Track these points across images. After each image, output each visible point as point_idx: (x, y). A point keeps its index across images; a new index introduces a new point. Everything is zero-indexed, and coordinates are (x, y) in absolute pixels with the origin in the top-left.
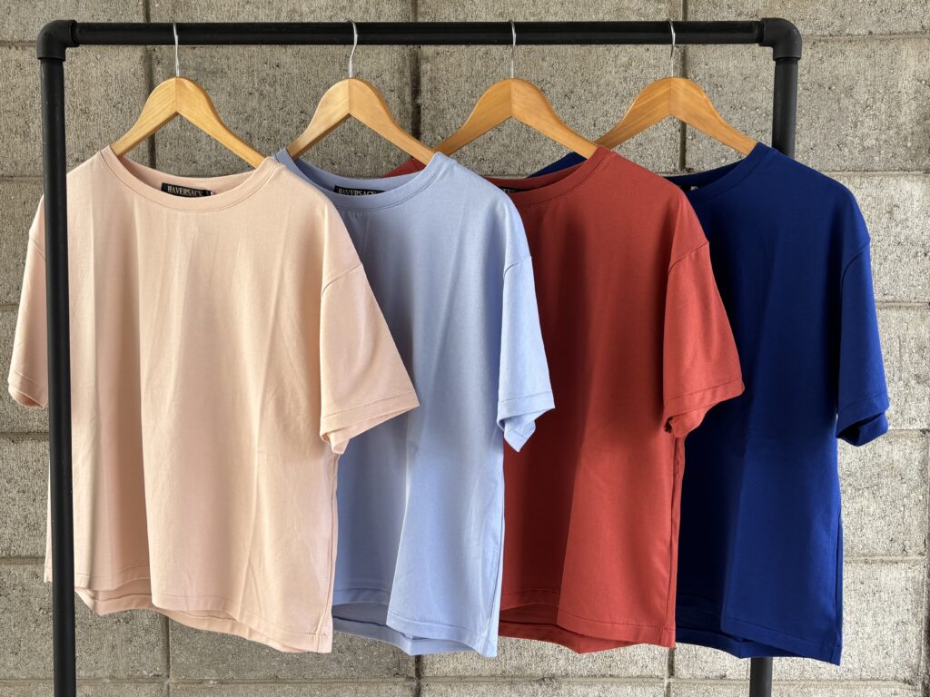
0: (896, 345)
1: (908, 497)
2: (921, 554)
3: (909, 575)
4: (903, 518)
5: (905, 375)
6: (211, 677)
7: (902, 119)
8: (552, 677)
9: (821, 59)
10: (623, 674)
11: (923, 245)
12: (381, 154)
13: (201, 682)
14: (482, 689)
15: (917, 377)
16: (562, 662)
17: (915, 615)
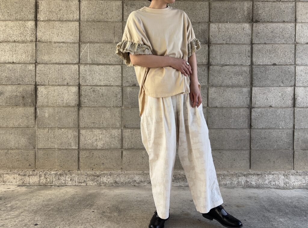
1: (247, 76)
3: (248, 89)
4: (246, 80)
5: (246, 56)
6: (130, 106)
7: (245, 14)
9: (232, 4)
11: (249, 34)
17: (249, 96)
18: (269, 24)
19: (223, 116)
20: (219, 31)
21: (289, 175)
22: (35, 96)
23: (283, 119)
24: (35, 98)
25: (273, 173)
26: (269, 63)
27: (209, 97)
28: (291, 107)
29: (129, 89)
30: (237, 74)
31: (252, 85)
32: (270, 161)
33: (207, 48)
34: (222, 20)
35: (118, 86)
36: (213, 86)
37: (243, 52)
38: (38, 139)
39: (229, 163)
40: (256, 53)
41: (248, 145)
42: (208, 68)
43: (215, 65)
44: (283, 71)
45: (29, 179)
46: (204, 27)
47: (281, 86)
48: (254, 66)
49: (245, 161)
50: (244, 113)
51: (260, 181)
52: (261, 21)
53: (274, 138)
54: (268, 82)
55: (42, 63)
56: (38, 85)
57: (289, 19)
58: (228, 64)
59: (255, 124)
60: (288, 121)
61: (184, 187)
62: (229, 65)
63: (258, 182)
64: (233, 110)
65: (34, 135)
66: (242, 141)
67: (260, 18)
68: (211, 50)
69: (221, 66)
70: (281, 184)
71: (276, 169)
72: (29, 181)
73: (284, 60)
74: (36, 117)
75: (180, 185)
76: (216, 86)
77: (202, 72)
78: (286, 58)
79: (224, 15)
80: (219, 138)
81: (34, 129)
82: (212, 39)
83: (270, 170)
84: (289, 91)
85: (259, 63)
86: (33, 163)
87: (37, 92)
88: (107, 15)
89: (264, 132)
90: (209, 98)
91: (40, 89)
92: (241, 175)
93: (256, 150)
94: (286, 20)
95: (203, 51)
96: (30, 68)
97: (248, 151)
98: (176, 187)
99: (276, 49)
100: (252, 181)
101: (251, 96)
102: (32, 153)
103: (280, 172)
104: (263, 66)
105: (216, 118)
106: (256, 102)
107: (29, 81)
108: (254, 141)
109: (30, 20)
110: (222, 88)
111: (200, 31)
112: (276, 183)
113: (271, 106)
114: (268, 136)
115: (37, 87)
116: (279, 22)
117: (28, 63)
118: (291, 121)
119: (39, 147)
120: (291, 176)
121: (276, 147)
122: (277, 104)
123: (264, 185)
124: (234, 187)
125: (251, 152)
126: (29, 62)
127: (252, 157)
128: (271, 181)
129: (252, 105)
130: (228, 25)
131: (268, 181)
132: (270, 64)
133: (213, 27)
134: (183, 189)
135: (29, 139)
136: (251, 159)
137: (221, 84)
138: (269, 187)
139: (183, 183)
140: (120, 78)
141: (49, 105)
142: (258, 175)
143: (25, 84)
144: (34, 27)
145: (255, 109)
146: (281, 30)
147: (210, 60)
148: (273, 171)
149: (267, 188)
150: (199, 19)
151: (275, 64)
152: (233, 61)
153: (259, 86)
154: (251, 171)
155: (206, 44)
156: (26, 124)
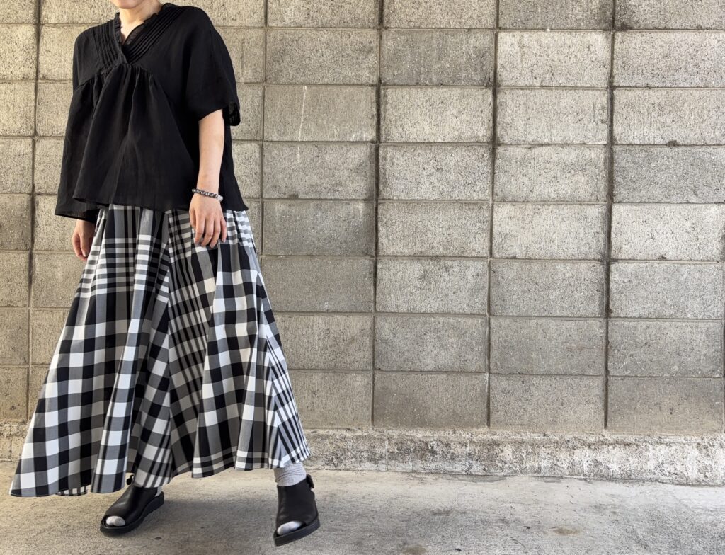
0: (592, 106)
1: (599, 174)
2: (605, 201)
3: (600, 210)
4: (596, 184)
5: (596, 120)
6: (282, 253)
7: (593, 8)
8: (437, 256)
10: (469, 255)
11: (603, 62)
12: (366, 18)
13: (277, 256)
14: (405, 262)
15: (602, 120)
16: (441, 250)
17: (602, 229)
18: (659, 34)
19: (533, 281)
20: (524, 54)
21: (713, 446)
22: (29, 223)
23: (697, 293)
24: (30, 228)
25: (667, 440)
26: (659, 141)
27: (494, 230)
28: (719, 259)
29: (279, 207)
30: (569, 168)
31: (611, 197)
32: (660, 408)
33: (490, 99)
34: (531, 23)
35: (250, 198)
36: (504, 201)
37: (587, 109)
38: (37, 337)
39: (549, 412)
40: (621, 111)
41: (601, 361)
42: (493, 153)
43: (511, 145)
44: (697, 162)
45: (11, 446)
46: (483, 41)
47: (690, 201)
48: (616, 149)
49: (592, 406)
50: (590, 275)
51: (633, 463)
52: (636, 27)
53: (671, 343)
54: (656, 192)
55: (52, 137)
56: (39, 194)
57: (712, 21)
58: (546, 141)
59: (621, 304)
60: (709, 297)
61: (424, 476)
62: (549, 145)
63: (628, 464)
64: (560, 267)
65: (27, 328)
66: (585, 351)
67: (635, 19)
68: (501, 103)
69: (529, 146)
70: (691, 471)
71: (678, 430)
72: (11, 451)
73: (698, 131)
74: (30, 280)
75: (414, 469)
76: (514, 202)
77: (477, 164)
78: (703, 125)
79: (537, 9)
80: (519, 342)
81: (27, 312)
82: (504, 75)
83: (661, 431)
84: (714, 215)
85: (630, 140)
86: (23, 403)
87: (37, 212)
88: (225, 9)
89: (645, 327)
90: (494, 234)
91: (43, 205)
92: (579, 445)
93: (623, 377)
94: (704, 23)
95: (480, 107)
96: (18, 150)
97: (601, 378)
98: (401, 476)
99: (676, 102)
100: (609, 462)
101: (610, 228)
102: (19, 374)
103: (688, 438)
104: (641, 147)
105: (514, 287)
106: (624, 246)
107: (16, 184)
108: (616, 351)
109: (23, 23)
110: (529, 206)
111: (471, 52)
112: (678, 467)
113: (663, 258)
114: (653, 338)
115: (36, 200)
116: (687, 29)
117: (14, 134)
118: (719, 298)
119: (38, 361)
120: (719, 451)
121: (676, 368)
122: (679, 252)
123: (644, 475)
124: (562, 477)
125: (609, 382)
126: (16, 134)
127: (610, 395)
128: (663, 464)
129: (613, 253)
130: (547, 38)
131: (655, 462)
132: (661, 143)
133: (507, 41)
134: (421, 479)
135: (13, 337)
136: (609, 400)
137: (527, 196)
138: (657, 480)
139: (420, 465)
140: (256, 176)
141: (67, 249)
142: (628, 445)
143: (5, 191)
144: (32, 41)
145: (621, 265)
146: (691, 51)
147: (499, 129)
148: (667, 436)
149: (652, 481)
150: (469, 22)
151: (676, 141)
152: (561, 132)
153: (632, 202)
154: (608, 435)
155: (486, 87)
156: (5, 298)
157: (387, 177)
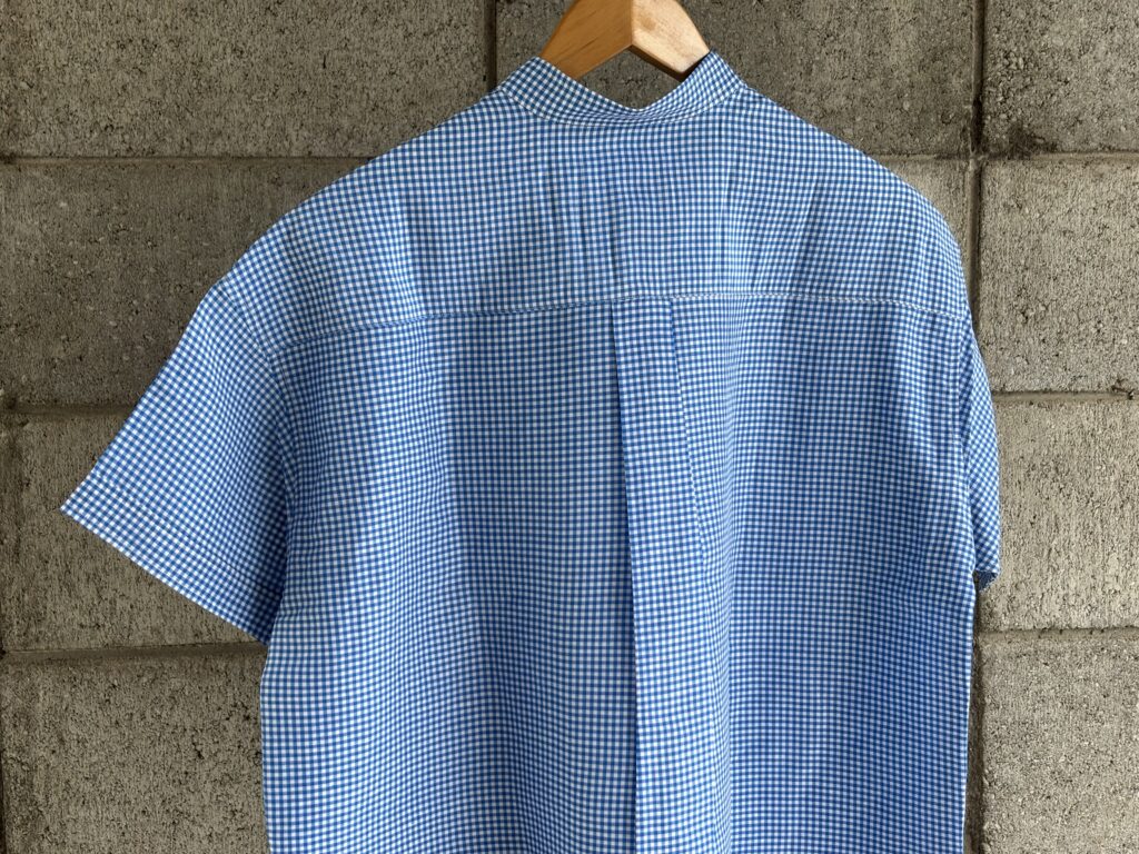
157: (41, 798)
